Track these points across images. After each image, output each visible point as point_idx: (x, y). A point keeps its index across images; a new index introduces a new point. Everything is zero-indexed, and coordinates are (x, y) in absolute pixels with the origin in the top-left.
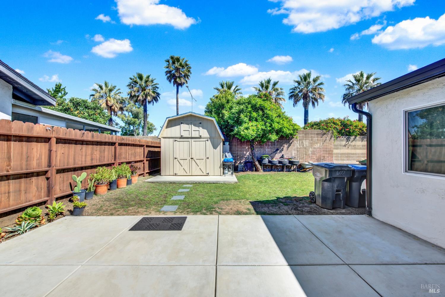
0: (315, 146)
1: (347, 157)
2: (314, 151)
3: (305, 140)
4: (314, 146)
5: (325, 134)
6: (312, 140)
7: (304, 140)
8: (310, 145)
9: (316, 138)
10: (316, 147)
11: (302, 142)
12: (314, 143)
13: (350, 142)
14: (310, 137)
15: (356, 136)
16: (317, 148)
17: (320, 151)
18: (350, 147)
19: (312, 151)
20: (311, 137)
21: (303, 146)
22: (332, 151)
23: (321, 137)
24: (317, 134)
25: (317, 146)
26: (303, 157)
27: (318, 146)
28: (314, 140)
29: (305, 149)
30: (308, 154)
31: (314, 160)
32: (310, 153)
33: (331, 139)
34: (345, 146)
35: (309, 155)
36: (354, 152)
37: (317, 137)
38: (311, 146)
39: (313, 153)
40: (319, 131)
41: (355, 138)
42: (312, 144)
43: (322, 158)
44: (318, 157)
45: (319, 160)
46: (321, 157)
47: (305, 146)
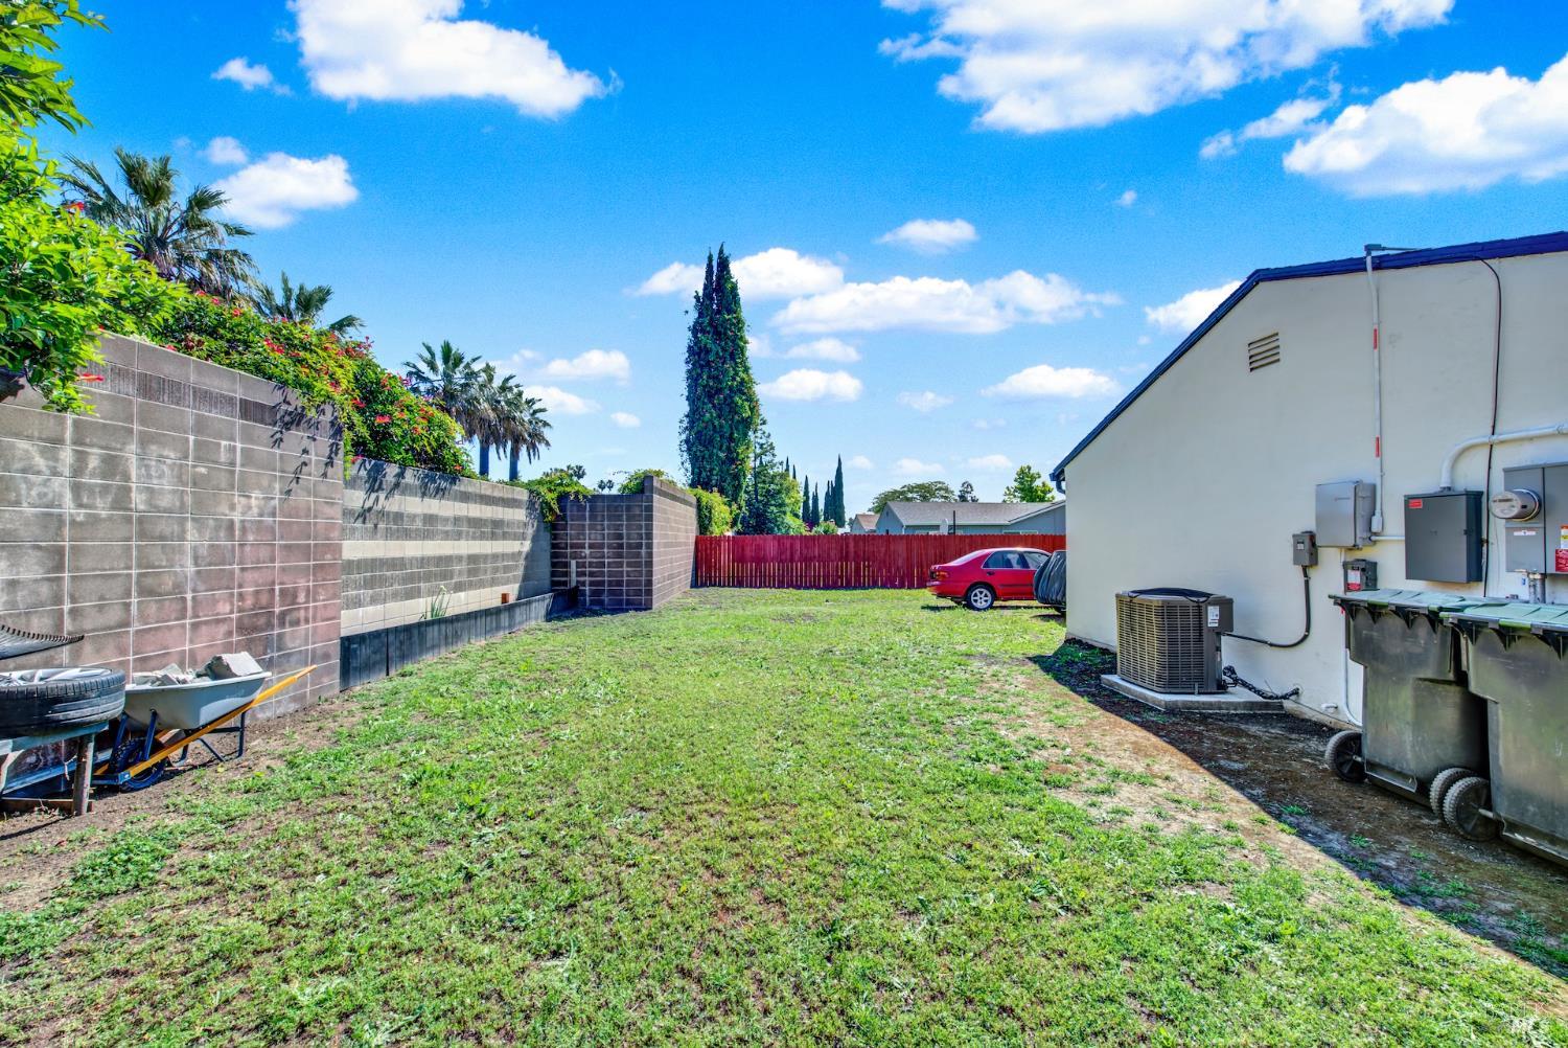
0: (232, 507)
1: (369, 583)
2: (218, 555)
3: (145, 441)
4: (224, 508)
5: (296, 419)
6: (204, 452)
7: (133, 447)
8: (189, 499)
9: (239, 445)
10: (237, 517)
11: (112, 466)
12: (223, 480)
13: (382, 496)
14: (191, 422)
15: (403, 466)
16: (244, 530)
17: (264, 553)
18: (381, 526)
19: (203, 552)
20: (201, 426)
21: (121, 500)
22: (338, 549)
23: (278, 442)
24: (250, 410)
25: (246, 507)
26: (114, 615)
27: (255, 511)
28: (223, 457)
29: (142, 535)
30: (168, 583)
31: (223, 628)
32: (191, 569)
33: (330, 463)
34: (364, 514)
35: (179, 588)
36: (398, 555)
37: (247, 437)
38: (199, 503)
39: (214, 574)
40: (265, 394)
41: (401, 475)
42: (202, 492)
43: (277, 610)
44: (249, 602)
45: (255, 629)
46: (271, 604)
47: (138, 500)
